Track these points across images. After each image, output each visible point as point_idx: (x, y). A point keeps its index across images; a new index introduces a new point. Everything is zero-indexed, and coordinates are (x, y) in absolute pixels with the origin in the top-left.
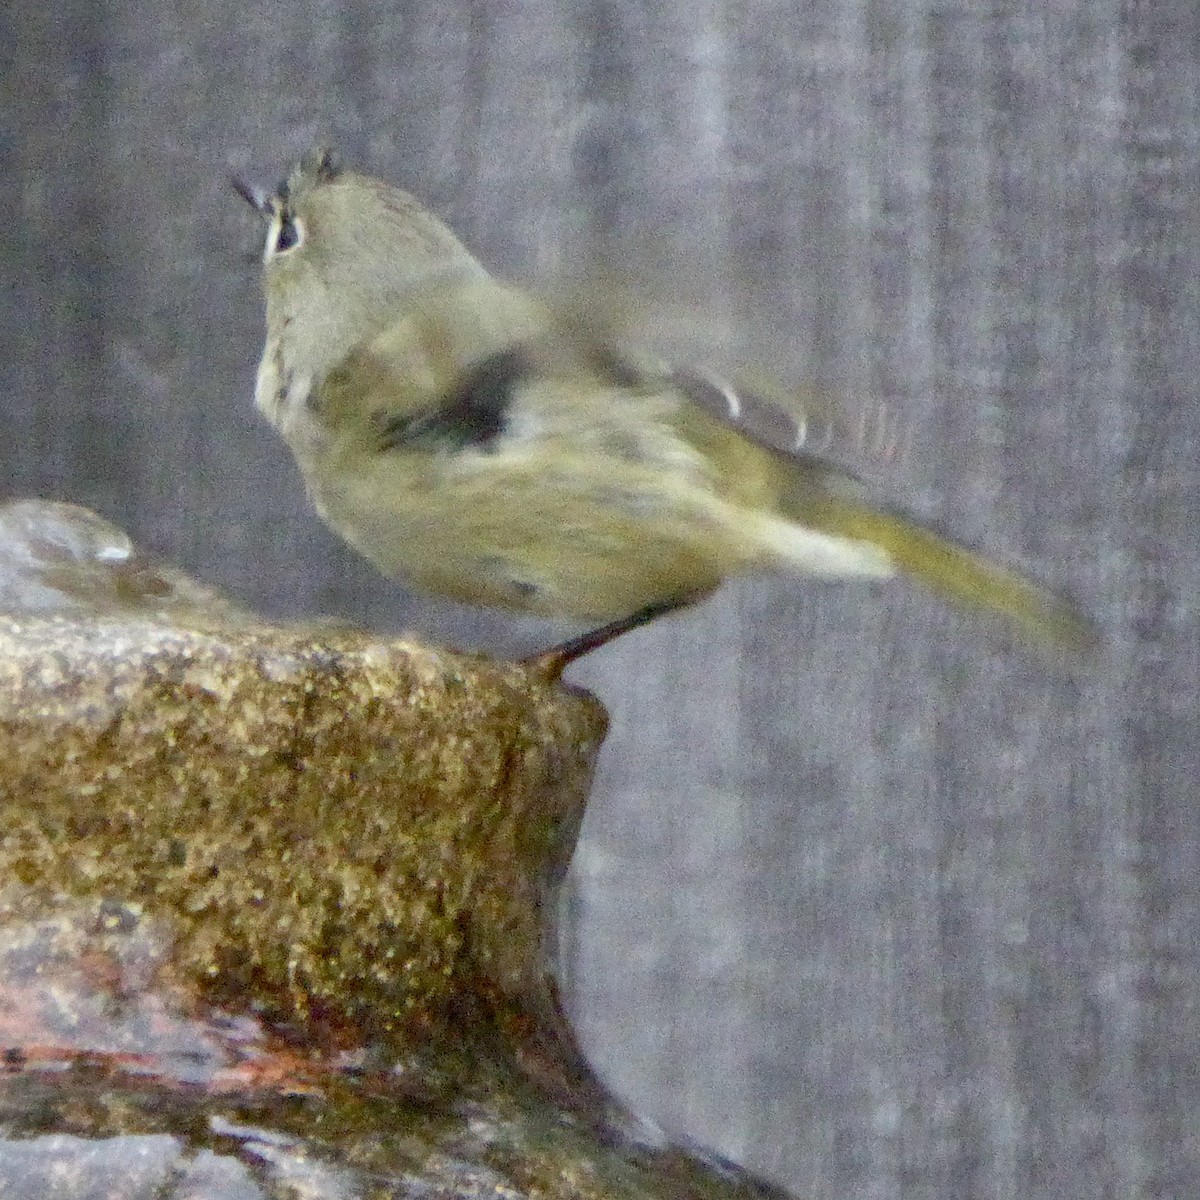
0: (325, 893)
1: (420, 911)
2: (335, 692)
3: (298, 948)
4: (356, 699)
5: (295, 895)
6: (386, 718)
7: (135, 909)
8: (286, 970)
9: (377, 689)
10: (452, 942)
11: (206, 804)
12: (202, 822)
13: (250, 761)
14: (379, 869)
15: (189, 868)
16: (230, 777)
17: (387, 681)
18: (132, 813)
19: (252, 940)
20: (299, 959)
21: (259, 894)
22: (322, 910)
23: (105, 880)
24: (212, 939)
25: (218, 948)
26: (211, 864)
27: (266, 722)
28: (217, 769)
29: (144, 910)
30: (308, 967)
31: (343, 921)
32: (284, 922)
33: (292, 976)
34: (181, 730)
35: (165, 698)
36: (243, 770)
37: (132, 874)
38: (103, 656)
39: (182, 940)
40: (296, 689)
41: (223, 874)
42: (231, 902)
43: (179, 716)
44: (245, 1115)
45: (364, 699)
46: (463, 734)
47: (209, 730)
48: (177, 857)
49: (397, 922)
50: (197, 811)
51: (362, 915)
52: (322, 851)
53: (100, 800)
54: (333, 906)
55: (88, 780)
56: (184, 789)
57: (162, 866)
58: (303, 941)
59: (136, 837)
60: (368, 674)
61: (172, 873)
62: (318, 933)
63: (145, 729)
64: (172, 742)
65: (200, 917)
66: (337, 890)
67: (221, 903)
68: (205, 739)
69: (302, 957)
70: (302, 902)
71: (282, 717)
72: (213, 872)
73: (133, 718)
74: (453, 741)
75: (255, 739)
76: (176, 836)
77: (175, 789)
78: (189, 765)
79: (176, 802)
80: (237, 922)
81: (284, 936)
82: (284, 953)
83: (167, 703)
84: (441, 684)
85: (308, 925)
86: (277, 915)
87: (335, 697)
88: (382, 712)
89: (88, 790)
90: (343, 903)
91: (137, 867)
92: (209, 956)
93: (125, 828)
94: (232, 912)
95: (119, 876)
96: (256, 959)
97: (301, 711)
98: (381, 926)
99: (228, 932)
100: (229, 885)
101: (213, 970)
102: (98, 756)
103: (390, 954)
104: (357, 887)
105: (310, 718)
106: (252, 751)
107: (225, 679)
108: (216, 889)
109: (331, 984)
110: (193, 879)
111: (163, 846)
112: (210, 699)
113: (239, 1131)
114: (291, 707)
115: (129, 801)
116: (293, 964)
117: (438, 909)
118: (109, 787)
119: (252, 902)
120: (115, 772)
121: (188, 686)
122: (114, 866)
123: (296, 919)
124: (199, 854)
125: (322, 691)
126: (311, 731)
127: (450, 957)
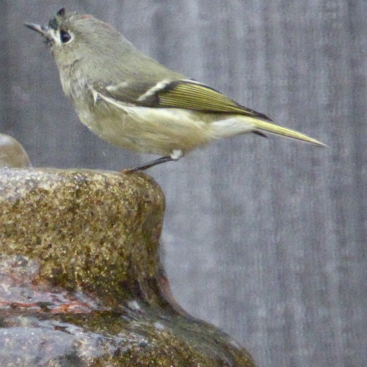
0: (85, 251)
1: (116, 255)
2: (86, 188)
3: (78, 268)
4: (92, 190)
5: (76, 251)
6: (102, 195)
7: (27, 258)
8: (74, 275)
9: (98, 187)
10: (126, 264)
11: (47, 225)
12: (46, 230)
13: (60, 211)
14: (102, 243)
15: (43, 245)
16: (54, 216)
17: (101, 184)
18: (24, 229)
19: (63, 266)
21: (65, 252)
22: (84, 256)
23: (17, 250)
24: (51, 266)
25: (53, 269)
26: (49, 243)
27: (64, 199)
28: (50, 214)
29: (29, 258)
30: (81, 274)
31: (91, 259)
32: (73, 260)
33: (76, 276)
34: (38, 202)
35: (33, 193)
36: (58, 214)
37: (25, 247)
38: (13, 181)
39: (42, 267)
40: (74, 188)
41: (53, 246)
42: (56, 255)
43: (37, 198)
44: (64, 321)
45: (95, 189)
46: (126, 200)
47: (47, 202)
48: (39, 242)
49: (107, 259)
50: (44, 227)
51: (97, 257)
52: (83, 238)
53: (15, 225)
54: (88, 255)
55: (10, 219)
56: (40, 221)
57: (34, 245)
58: (79, 266)
59: (26, 236)
60: (95, 182)
61: (38, 247)
62: (84, 263)
63: (27, 203)
64: (35, 206)
65: (46, 260)
66: (89, 249)
67: (53, 255)
68: (46, 205)
69: (79, 271)
70: (78, 254)
71: (69, 197)
72: (50, 246)
73: (23, 199)
74: (122, 202)
75: (61, 204)
76: (38, 235)
77: (37, 221)
78: (41, 213)
79: (38, 225)
80: (58, 261)
81: (73, 265)
82: (73, 269)
83: (33, 194)
84: (117, 184)
85: (80, 261)
86: (71, 258)
87: (86, 190)
88: (100, 194)
89: (10, 222)
90: (91, 254)
91: (26, 245)
92: (50, 272)
93: (23, 233)
94: (57, 258)
95: (21, 248)
96: (65, 272)
97: (75, 195)
98: (103, 261)
99: (55, 263)
100: (55, 249)
101: (51, 276)
102: (13, 212)
103: (106, 268)
104: (95, 249)
105: (78, 197)
106: (61, 208)
107: (51, 186)
108: (51, 250)
109: (88, 278)
110: (44, 248)
111: (34, 238)
112: (46, 192)
113: (62, 325)
114: (72, 194)
115: (23, 225)
116: (76, 273)
117: (121, 254)
118: (17, 222)
119: (63, 254)
120: (18, 216)
121: (40, 189)
122: (20, 245)
123: (77, 259)
124: (46, 240)
125: (81, 188)
126: (78, 201)
127: (125, 269)
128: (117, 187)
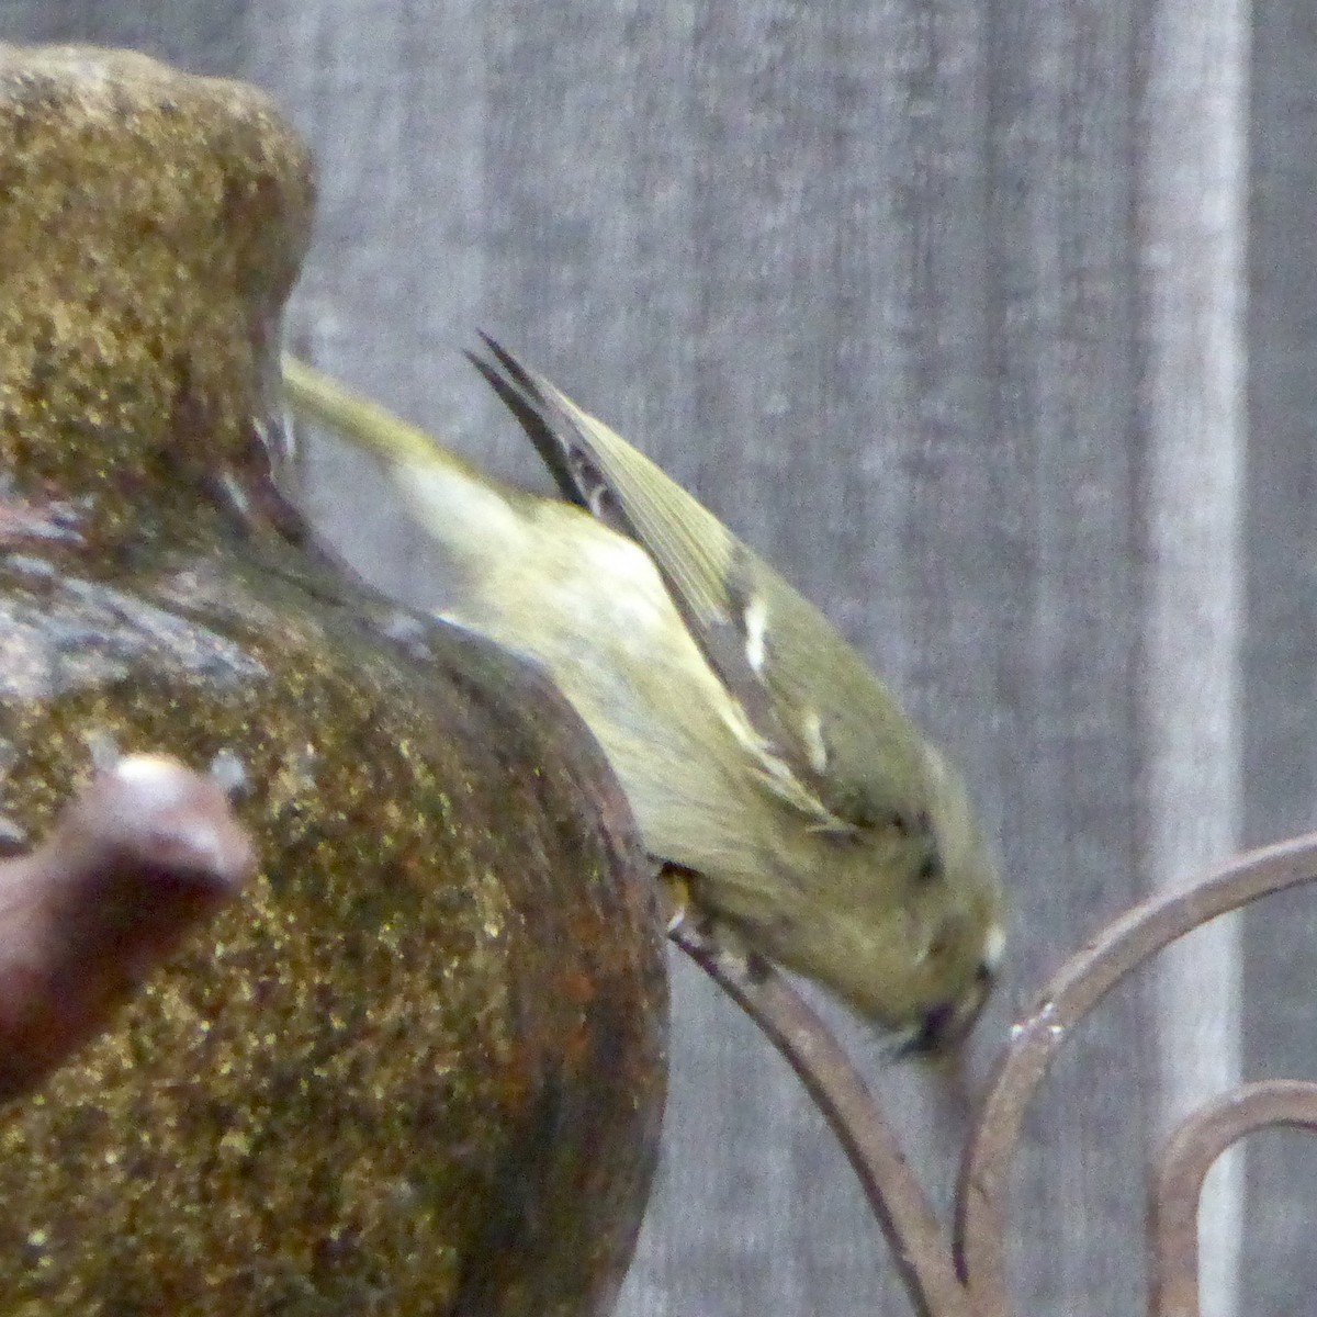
0: (37, 330)
1: (137, 351)
2: (48, 117)
3: (6, 390)
4: (70, 125)
6: (102, 145)
9: (93, 113)
10: (169, 385)
14: (93, 306)
17: (101, 106)
20: (7, 401)
22: (31, 350)
30: (18, 410)
31: (54, 361)
40: (6, 113)
45: (79, 123)
46: (181, 164)
49: (111, 361)
51: (75, 355)
52: (33, 287)
54: (44, 346)
58: (11, 381)
60: (82, 100)
62: (28, 373)
66: (48, 327)
69: (9, 399)
70: (11, 340)
74: (171, 171)
84: (157, 111)
85: (18, 365)
87: (49, 122)
88: (97, 138)
90: (55, 342)
97: (12, 135)
98: (93, 368)
103: (104, 396)
104: (69, 325)
105: (21, 143)
109: (41, 428)
117: (156, 351)
125: (34, 116)
126: (22, 157)
127: (168, 401)
128: (157, 119)
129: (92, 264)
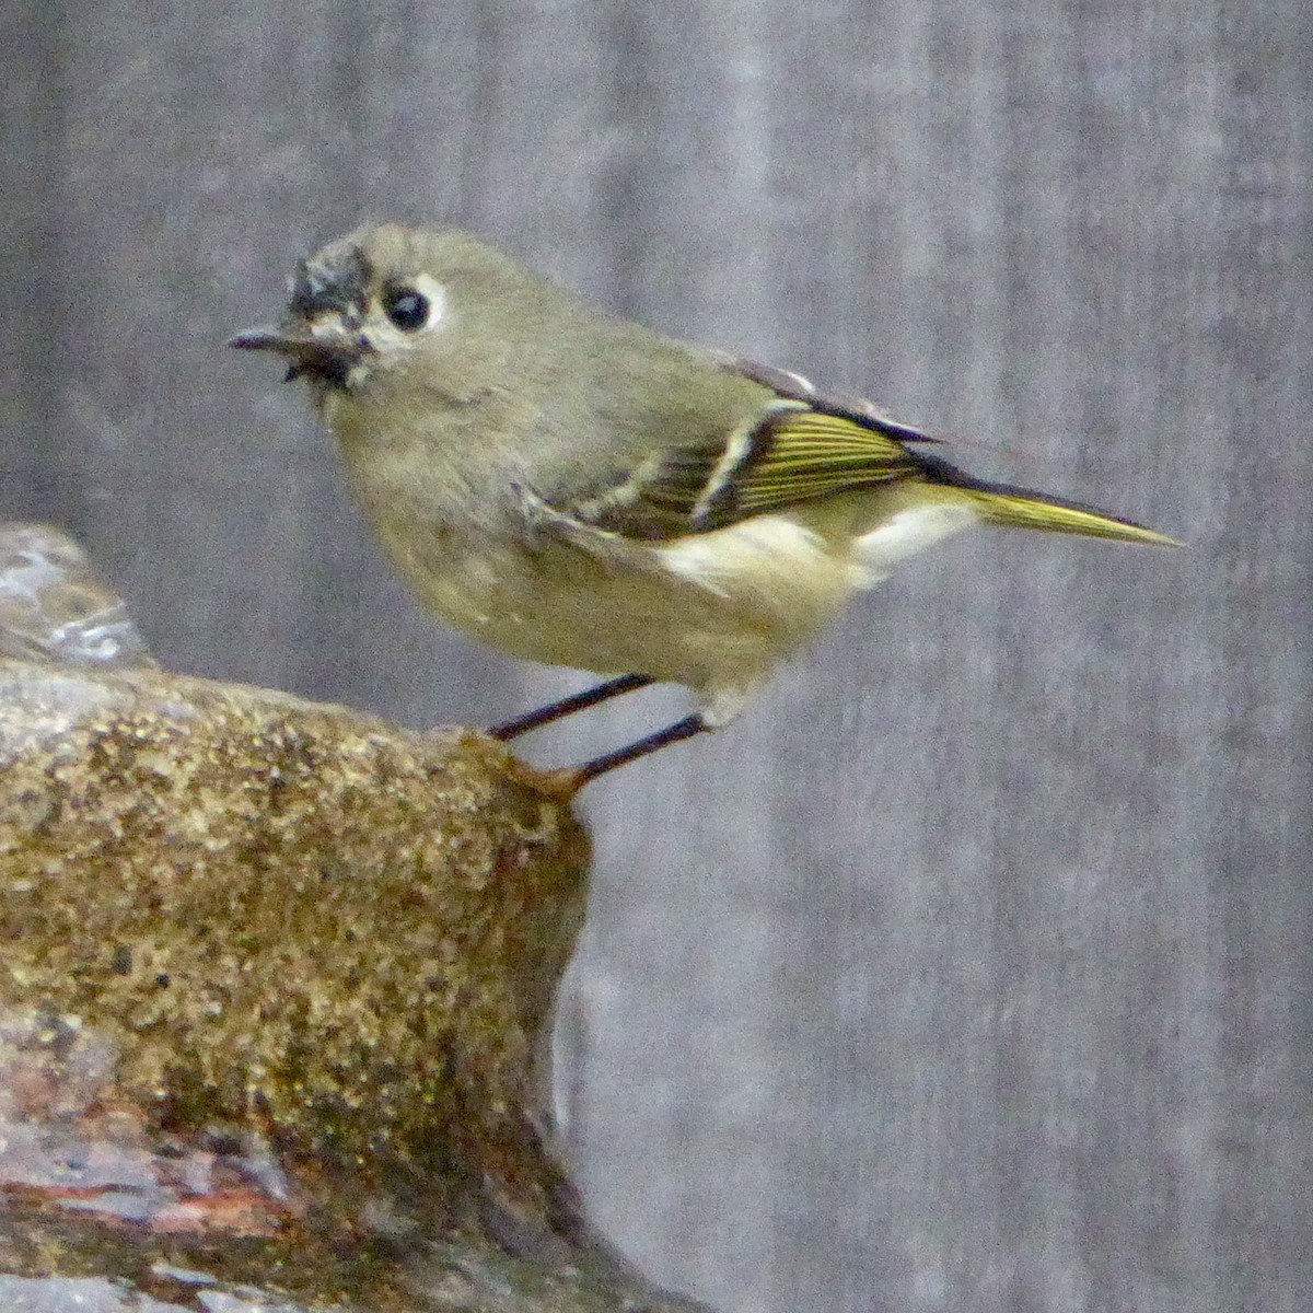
0: (291, 1008)
1: (399, 1030)
2: (305, 779)
3: (259, 1071)
4: (329, 788)
5: (257, 1010)
6: (363, 808)
7: (73, 1022)
8: (243, 1094)
9: (353, 777)
10: (433, 1066)
11: (155, 904)
12: (152, 924)
13: (209, 857)
14: (352, 983)
15: (136, 976)
16: (184, 874)
17: (364, 770)
18: (72, 913)
19: (206, 1059)
20: (259, 1081)
21: (216, 1008)
22: (287, 1027)
23: (39, 988)
24: (160, 1055)
25: (167, 1068)
26: (161, 971)
27: (228, 812)
28: (170, 863)
29: (84, 1023)
30: (270, 1092)
31: (311, 1040)
32: (244, 1040)
33: (251, 1100)
34: (128, 819)
35: (114, 782)
36: (200, 865)
37: (70, 980)
38: (44, 731)
39: (127, 1057)
40: (261, 775)
41: (175, 983)
42: (182, 1016)
43: (129, 803)
44: (196, 1259)
45: (338, 786)
46: (451, 831)
47: (162, 819)
48: (122, 966)
49: (372, 1042)
50: (146, 912)
51: (332, 1033)
52: (287, 959)
53: (36, 897)
54: (300, 1024)
55: (22, 874)
56: (131, 887)
57: (105, 973)
58: (264, 1062)
59: (76, 939)
60: (343, 761)
61: (116, 981)
62: (282, 1053)
63: (89, 818)
64: (119, 833)
65: (146, 1032)
66: (305, 1008)
67: (171, 1017)
68: (158, 831)
69: (262, 1081)
70: (263, 1016)
71: (245, 807)
72: (163, 982)
73: (75, 806)
74: (439, 838)
75: (214, 831)
76: (122, 939)
77: (122, 887)
78: (139, 860)
79: (123, 901)
80: (189, 1038)
81: (242, 1056)
82: (243, 1075)
83: (114, 789)
84: (422, 773)
85: (272, 1045)
86: (235, 1033)
87: (306, 785)
88: (358, 802)
89: (23, 885)
90: (311, 1021)
91: (76, 974)
92: (157, 1077)
93: (65, 930)
94: (185, 1029)
95: (56, 984)
96: (210, 1082)
97: (266, 799)
98: (352, 1048)
99: (178, 1048)
100: (181, 997)
101: (161, 1093)
102: (35, 847)
103: (364, 1078)
104: (327, 1002)
105: (277, 808)
106: (211, 844)
107: (180, 762)
108: (166, 1000)
109: (296, 1112)
110: (139, 989)
111: (106, 951)
112: (163, 784)
113: (186, 1275)
114: (255, 796)
115: (70, 900)
116: (252, 1088)
117: (418, 1028)
118: (47, 883)
119: (211, 1019)
120: (54, 866)
121: (139, 769)
122: (51, 972)
123: (258, 1038)
124: (148, 962)
125: (289, 778)
126: (278, 823)
127: (432, 1084)
128: (422, 782)
129: (350, 937)
